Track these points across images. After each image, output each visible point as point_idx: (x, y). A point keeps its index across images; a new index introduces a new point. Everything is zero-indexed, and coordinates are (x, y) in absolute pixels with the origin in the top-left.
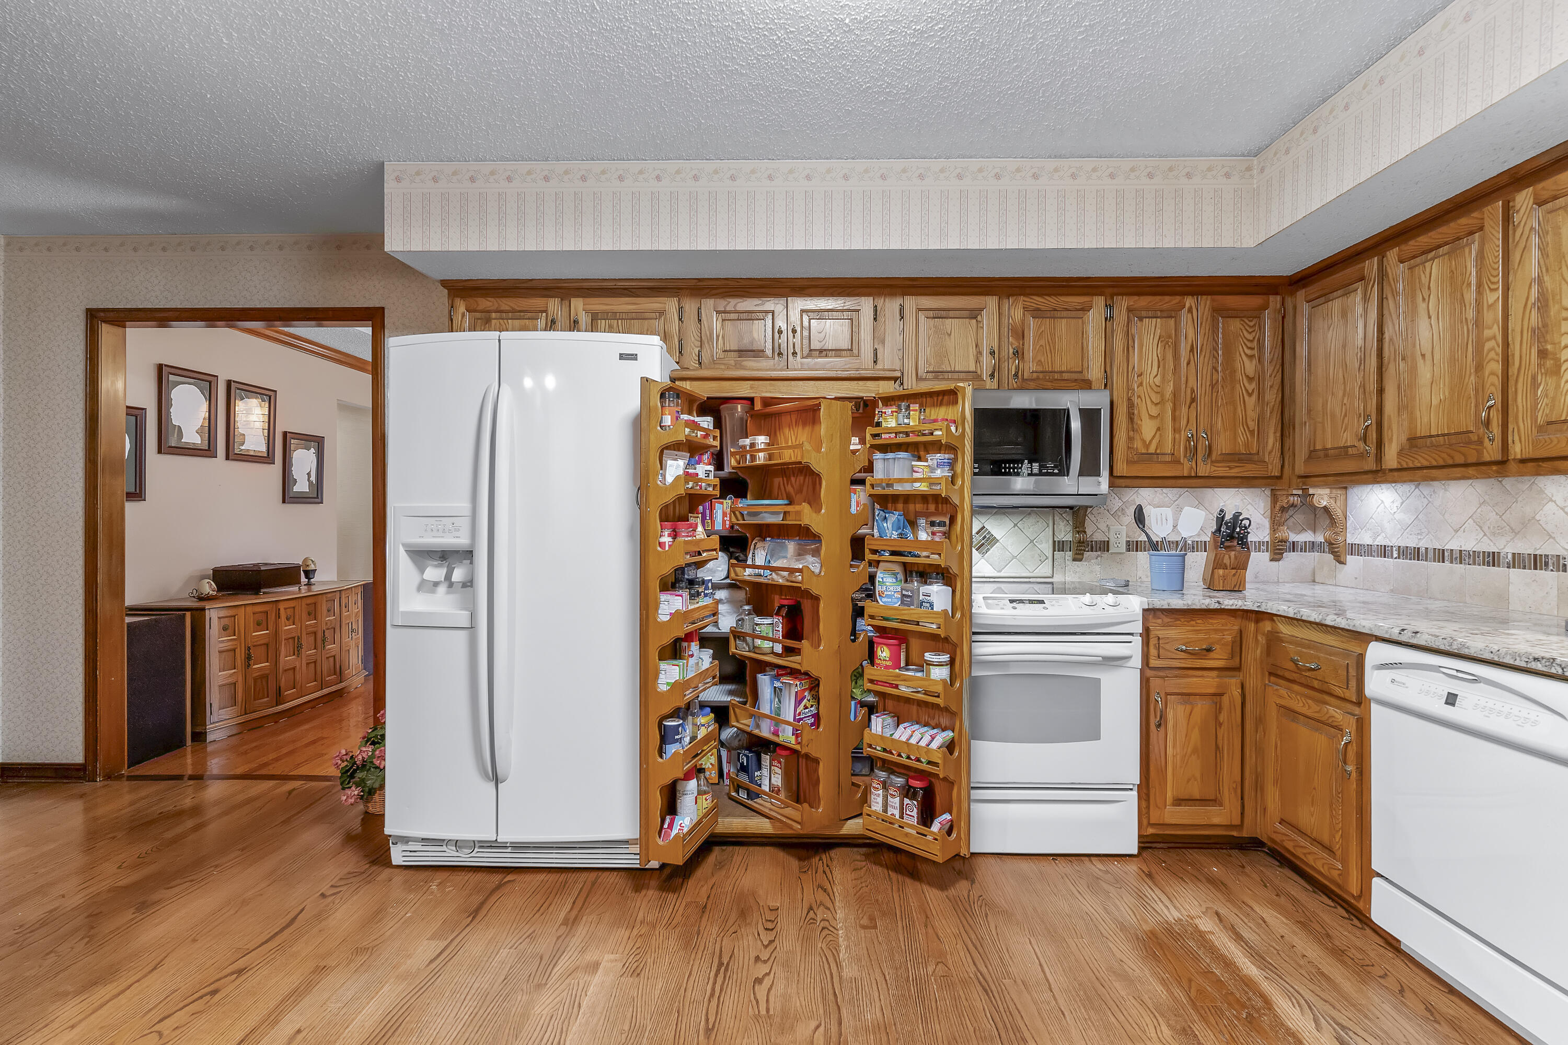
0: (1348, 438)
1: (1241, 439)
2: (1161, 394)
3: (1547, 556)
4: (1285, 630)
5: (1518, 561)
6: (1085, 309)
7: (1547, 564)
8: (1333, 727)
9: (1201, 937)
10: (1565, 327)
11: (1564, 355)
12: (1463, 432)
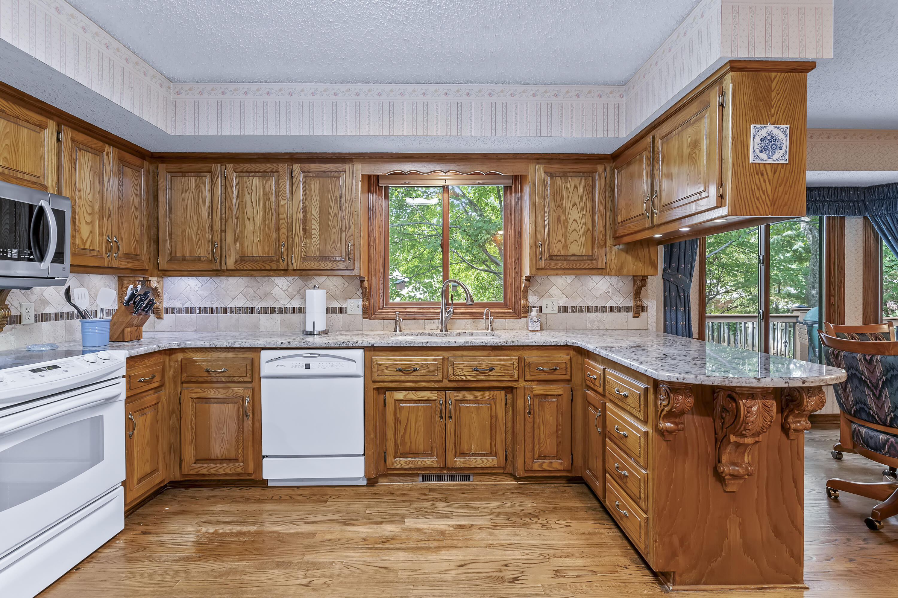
0: (200, 252)
1: (132, 245)
2: (92, 207)
3: (275, 308)
5: (263, 311)
6: (43, 127)
7: (275, 311)
8: (236, 398)
10: (313, 222)
11: (313, 232)
12: (270, 256)
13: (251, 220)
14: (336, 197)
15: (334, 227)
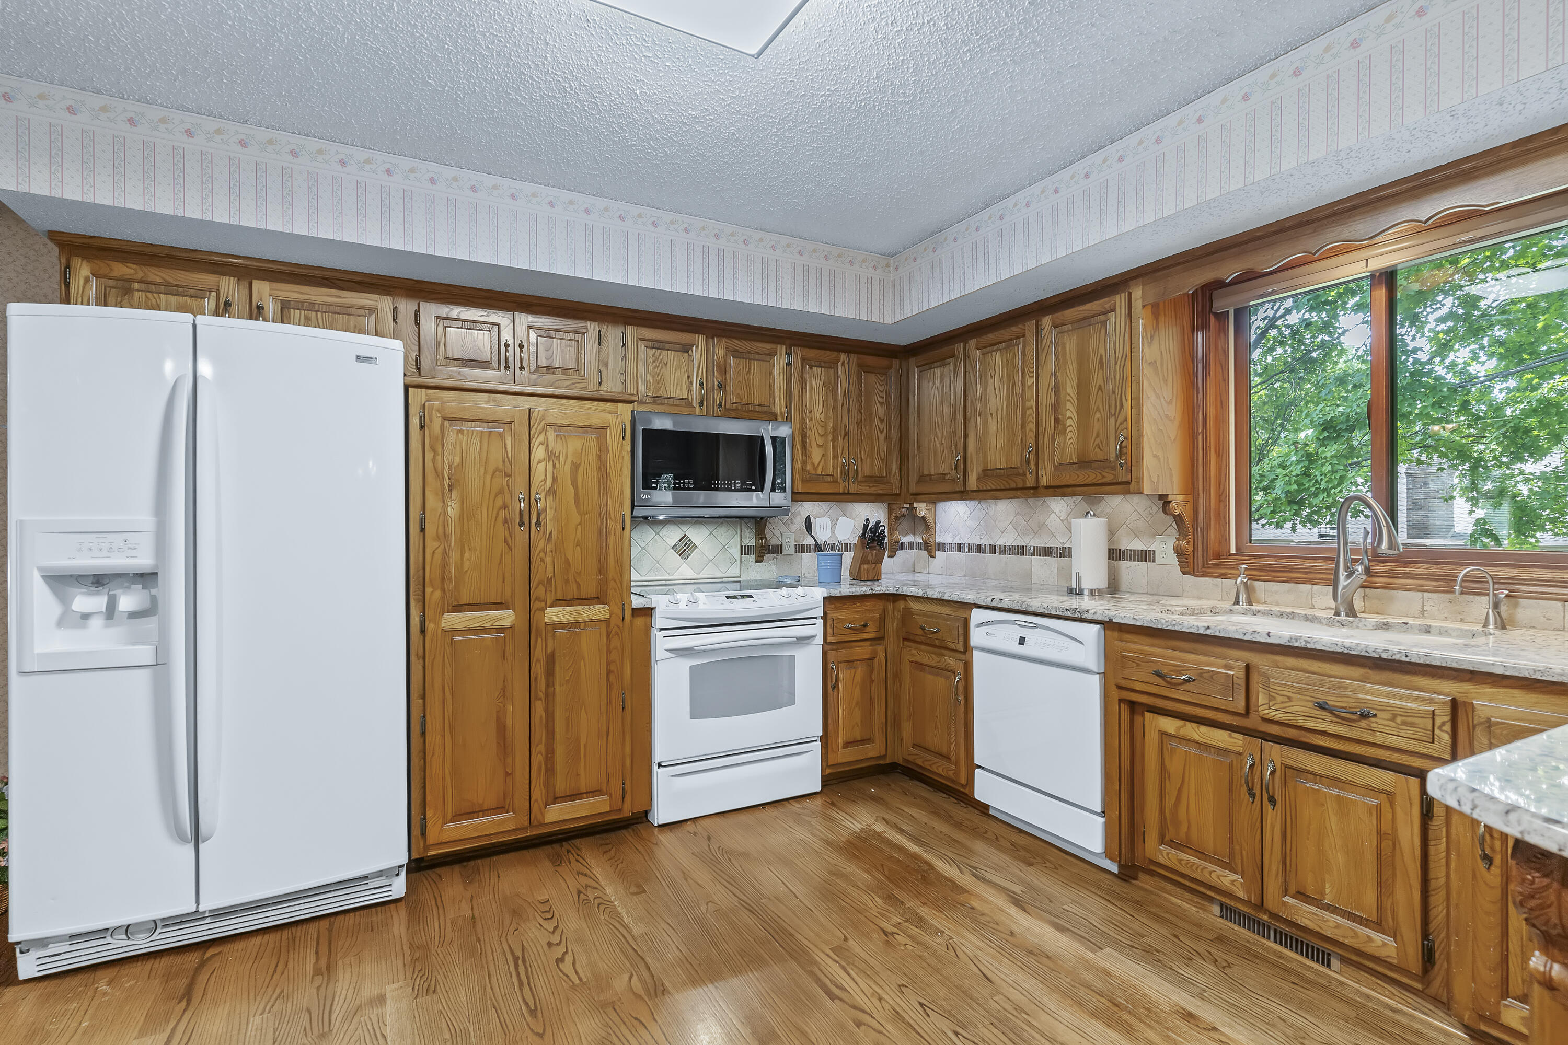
0: (944, 468)
1: (876, 466)
2: (825, 427)
3: (1051, 547)
4: (915, 606)
5: (1036, 552)
6: (772, 354)
7: (1051, 553)
8: (949, 671)
9: (879, 836)
10: (1068, 404)
11: (1069, 422)
12: (1015, 468)
13: (994, 415)
14: (1101, 356)
15: (1098, 409)
